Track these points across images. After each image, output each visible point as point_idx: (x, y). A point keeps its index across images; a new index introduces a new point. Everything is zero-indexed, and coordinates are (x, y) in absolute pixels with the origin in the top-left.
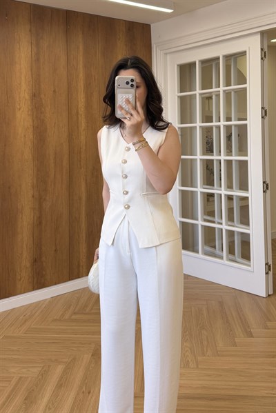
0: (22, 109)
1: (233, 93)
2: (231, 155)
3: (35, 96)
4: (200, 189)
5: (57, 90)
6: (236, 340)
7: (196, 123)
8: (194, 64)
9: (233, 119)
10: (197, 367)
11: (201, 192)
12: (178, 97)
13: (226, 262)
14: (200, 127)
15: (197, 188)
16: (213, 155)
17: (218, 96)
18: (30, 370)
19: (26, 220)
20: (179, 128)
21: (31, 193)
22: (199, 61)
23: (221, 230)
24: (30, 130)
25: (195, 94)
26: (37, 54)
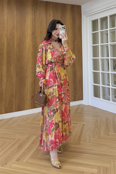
0: (28, 38)
3: (33, 33)
4: (100, 71)
5: (42, 31)
6: (109, 133)
7: (99, 44)
8: (98, 20)
10: (90, 142)
12: (92, 33)
13: (111, 102)
14: (101, 45)
15: (99, 71)
18: (24, 137)
19: (29, 81)
20: (92, 46)
21: (31, 71)
22: (100, 18)
23: (109, 88)
24: (31, 46)
25: (98, 32)
26: (35, 18)
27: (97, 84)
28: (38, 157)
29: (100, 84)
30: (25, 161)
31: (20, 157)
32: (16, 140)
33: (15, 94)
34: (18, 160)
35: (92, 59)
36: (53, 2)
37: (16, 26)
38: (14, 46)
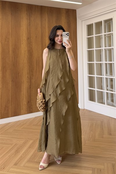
0: (24, 44)
3: (29, 39)
4: (95, 76)
5: (37, 36)
6: (104, 136)
7: (94, 48)
10: (85, 145)
11: (96, 77)
12: (87, 38)
14: (95, 50)
15: (94, 75)
18: (21, 141)
19: (25, 86)
20: (87, 50)
21: (27, 76)
22: (94, 23)
24: (27, 52)
25: (93, 37)
26: (30, 23)
27: (93, 88)
28: (35, 161)
29: (95, 88)
30: (22, 165)
31: (18, 162)
32: (13, 145)
33: (10, 99)
34: (16, 164)
35: (88, 63)
36: (48, 7)
37: (11, 32)
38: (9, 51)
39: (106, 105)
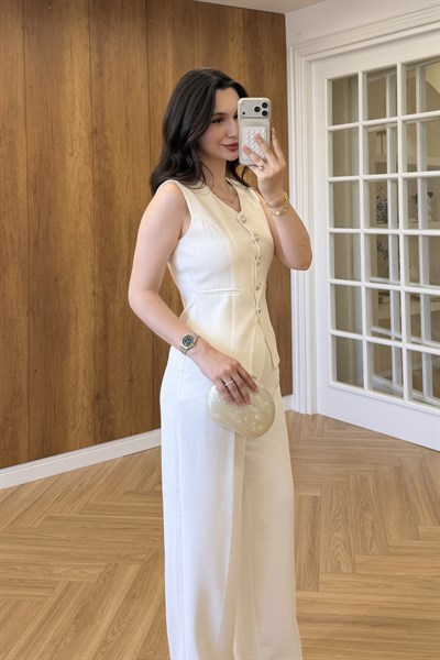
0: (76, 154)
1: (418, 125)
2: (417, 228)
3: (96, 132)
4: (365, 283)
5: (131, 123)
6: (420, 529)
7: (358, 174)
8: (355, 77)
9: (419, 167)
10: (354, 572)
11: (367, 289)
12: (329, 132)
13: (408, 403)
14: (365, 181)
15: (359, 280)
16: (387, 227)
17: (395, 129)
18: (87, 571)
19: (82, 331)
20: (330, 183)
21: (90, 289)
22: (364, 73)
23: (400, 350)
24: (89, 188)
25: (357, 128)
26: (100, 65)
33: (24, 389)
35: (331, 233)
37: (21, 102)
38: (15, 185)
39: (406, 401)
